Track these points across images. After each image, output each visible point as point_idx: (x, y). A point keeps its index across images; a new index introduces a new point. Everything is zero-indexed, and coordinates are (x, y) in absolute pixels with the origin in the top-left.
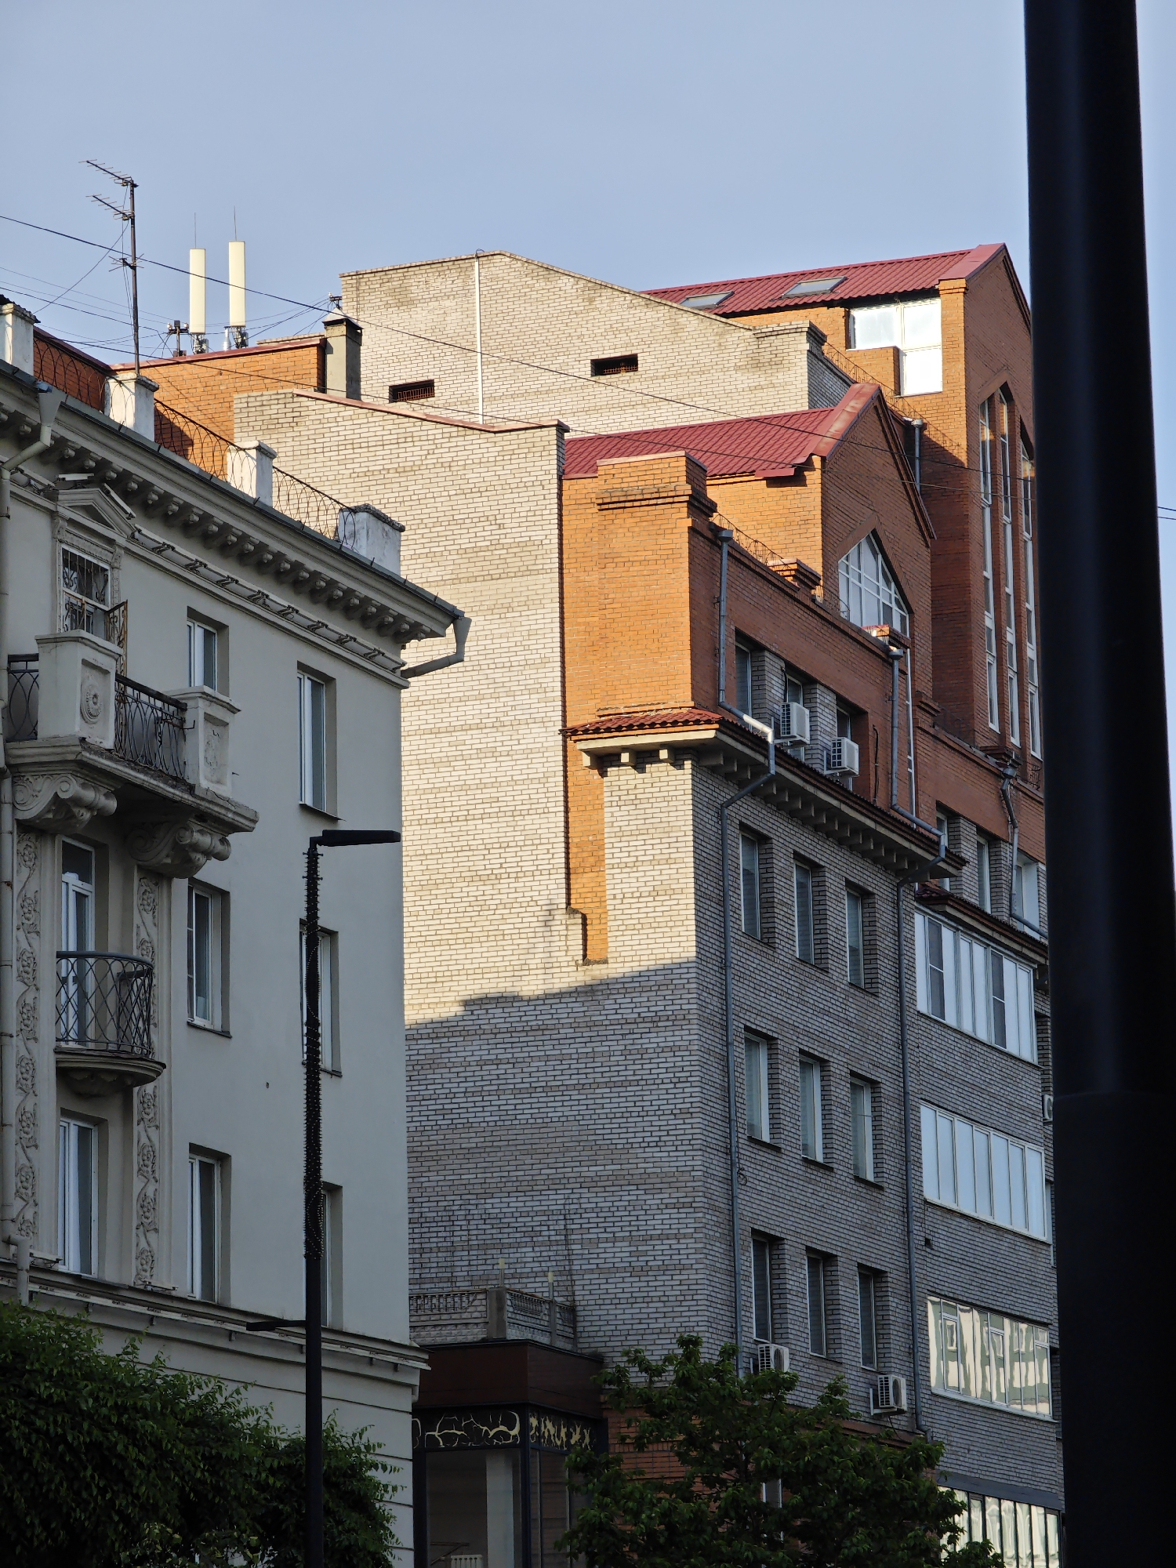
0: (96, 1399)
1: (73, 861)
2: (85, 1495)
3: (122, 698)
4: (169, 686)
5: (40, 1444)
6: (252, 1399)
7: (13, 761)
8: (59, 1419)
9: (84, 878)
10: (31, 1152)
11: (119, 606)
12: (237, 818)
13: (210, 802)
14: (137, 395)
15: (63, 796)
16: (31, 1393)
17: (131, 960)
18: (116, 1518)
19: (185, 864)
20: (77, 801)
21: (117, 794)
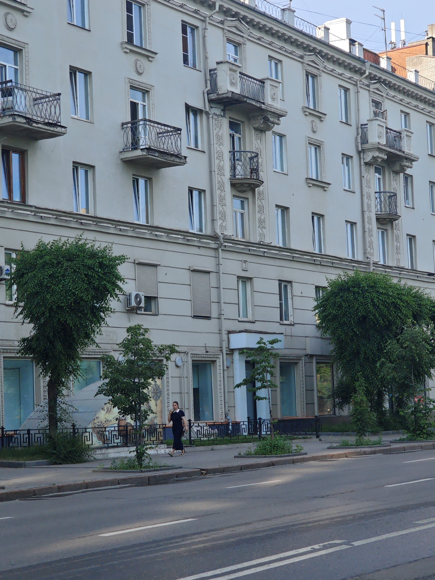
0: (393, 292)
1: (377, 170)
2: (391, 313)
3: (387, 132)
4: (397, 129)
5: (381, 302)
6: (427, 291)
7: (363, 149)
8: (385, 297)
9: (380, 174)
10: (371, 237)
11: (385, 111)
12: (414, 158)
13: (408, 155)
14: (387, 61)
15: (375, 156)
16: (378, 291)
17: (392, 193)
18: (399, 318)
19: (403, 169)
20: (378, 157)
21: (387, 154)
